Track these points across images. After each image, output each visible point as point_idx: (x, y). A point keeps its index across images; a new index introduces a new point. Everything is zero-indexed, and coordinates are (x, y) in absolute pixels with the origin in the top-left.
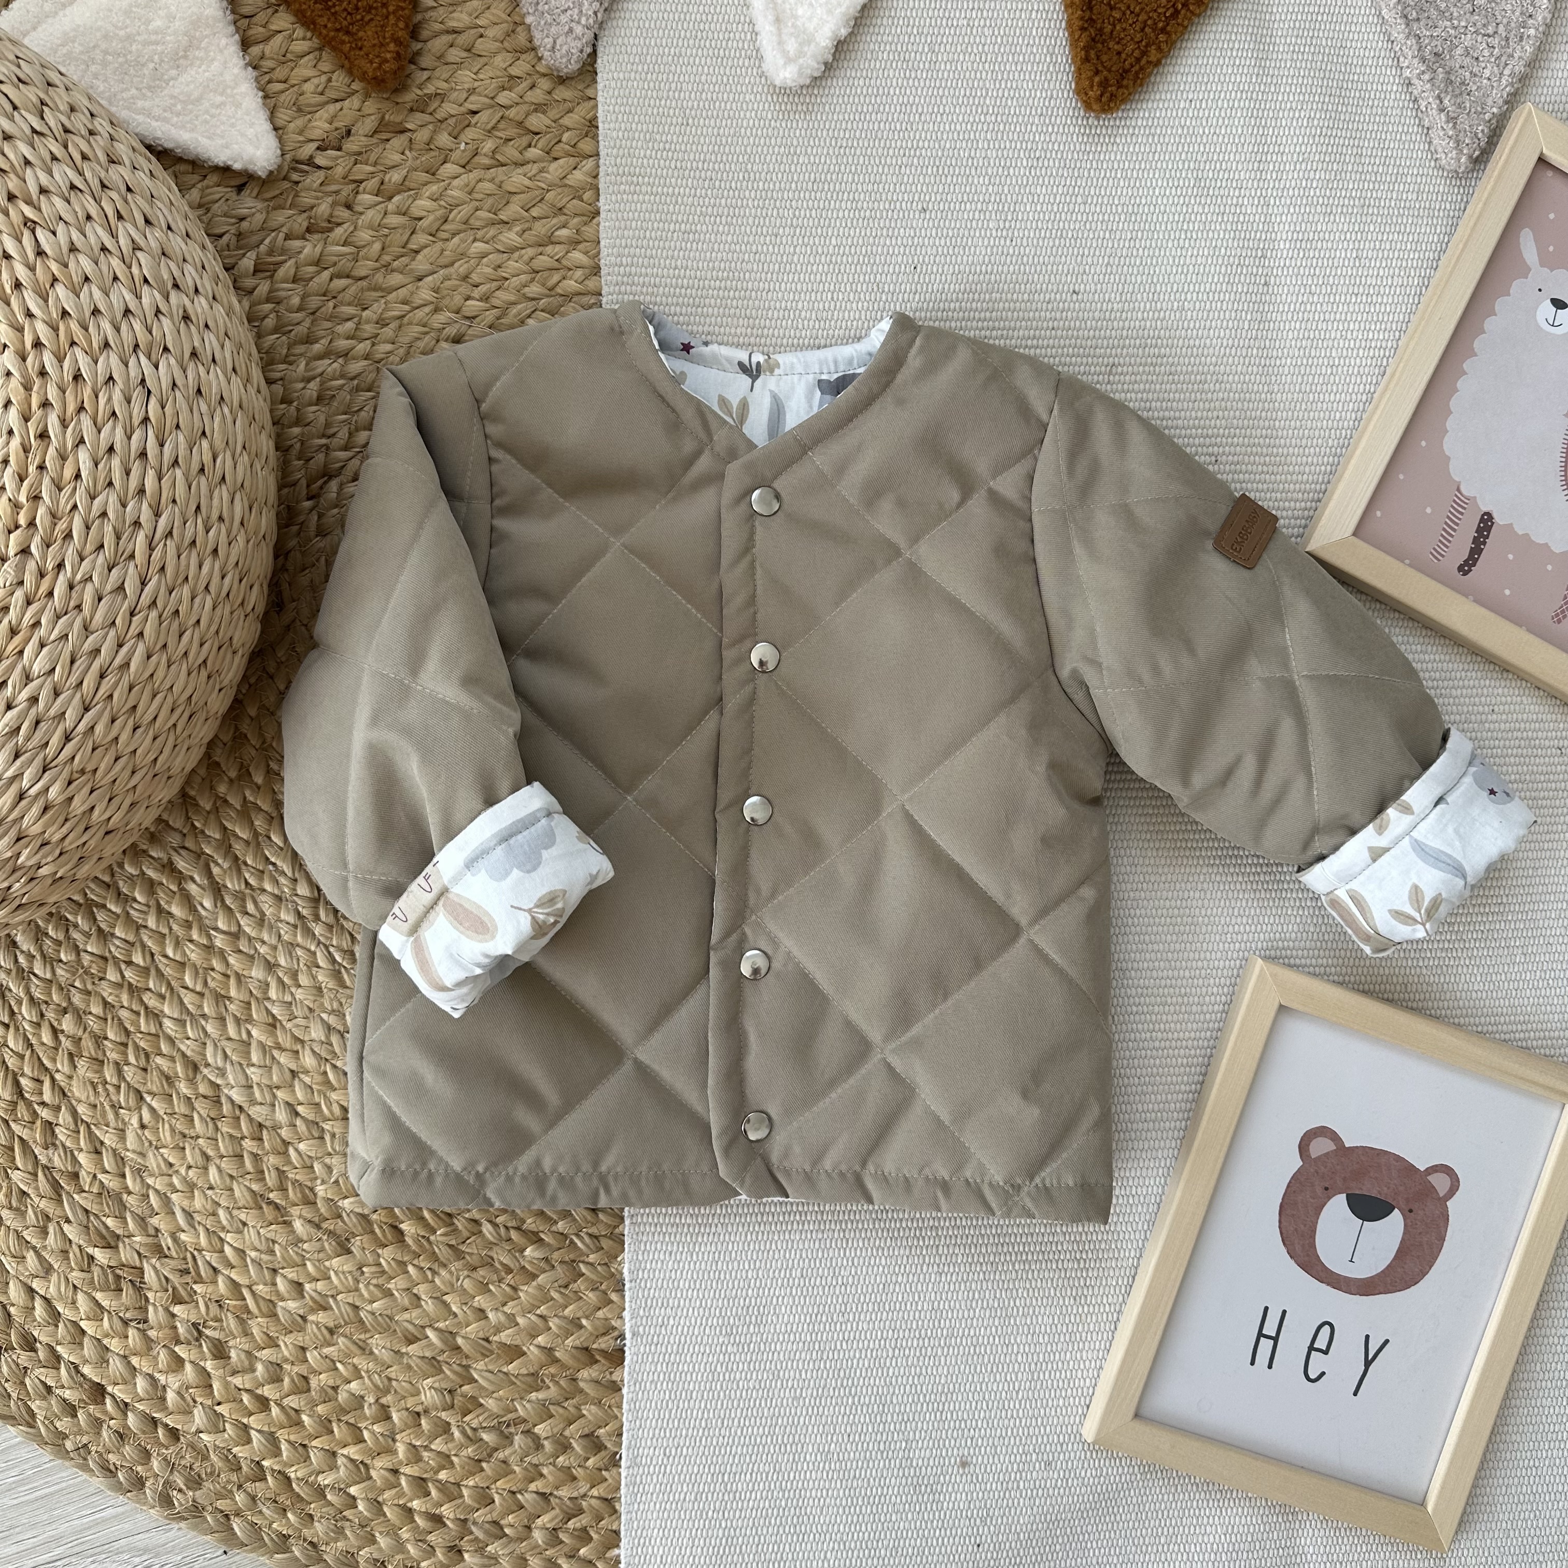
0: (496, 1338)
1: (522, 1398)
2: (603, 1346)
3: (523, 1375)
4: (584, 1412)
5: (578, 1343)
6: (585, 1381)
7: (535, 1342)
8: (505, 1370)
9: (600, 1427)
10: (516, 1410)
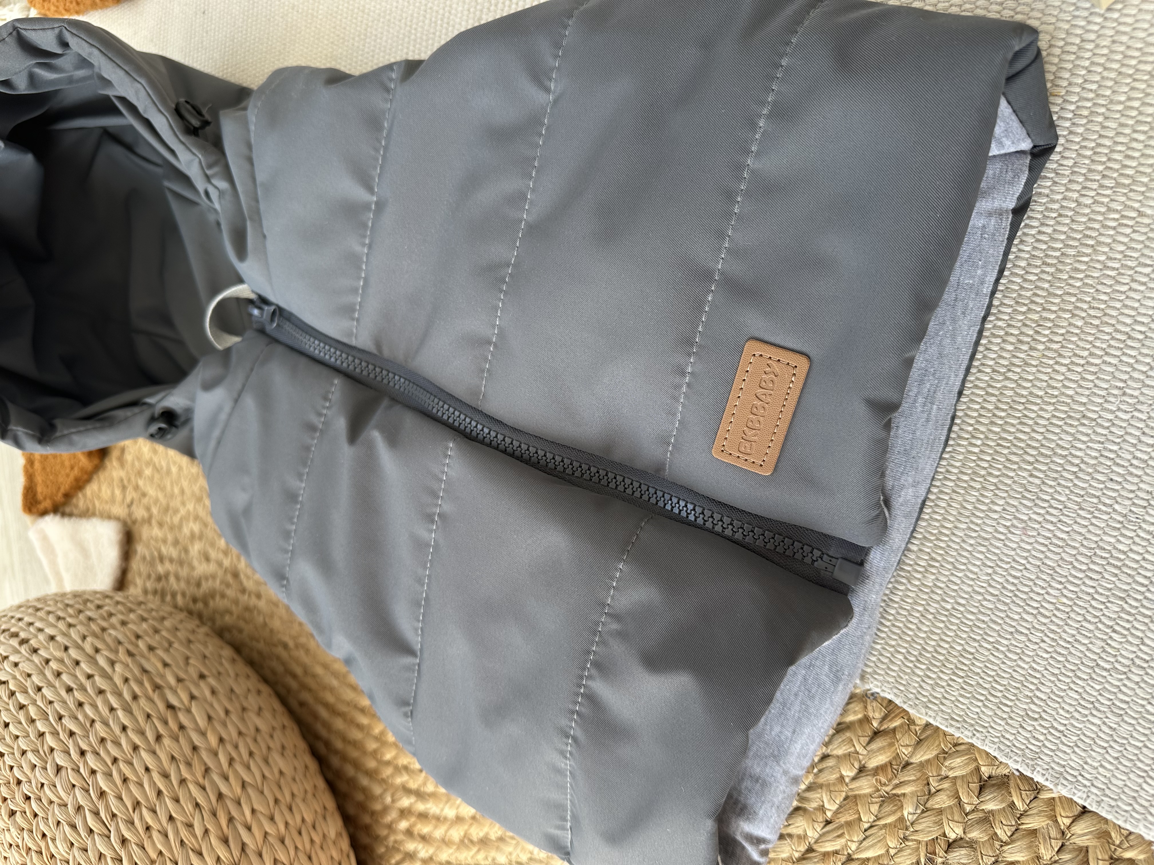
0: (829, 814)
1: (907, 829)
2: (878, 715)
3: (879, 811)
4: (951, 774)
5: (864, 740)
6: (913, 753)
7: (847, 780)
8: (866, 826)
9: (978, 769)
10: (919, 842)
